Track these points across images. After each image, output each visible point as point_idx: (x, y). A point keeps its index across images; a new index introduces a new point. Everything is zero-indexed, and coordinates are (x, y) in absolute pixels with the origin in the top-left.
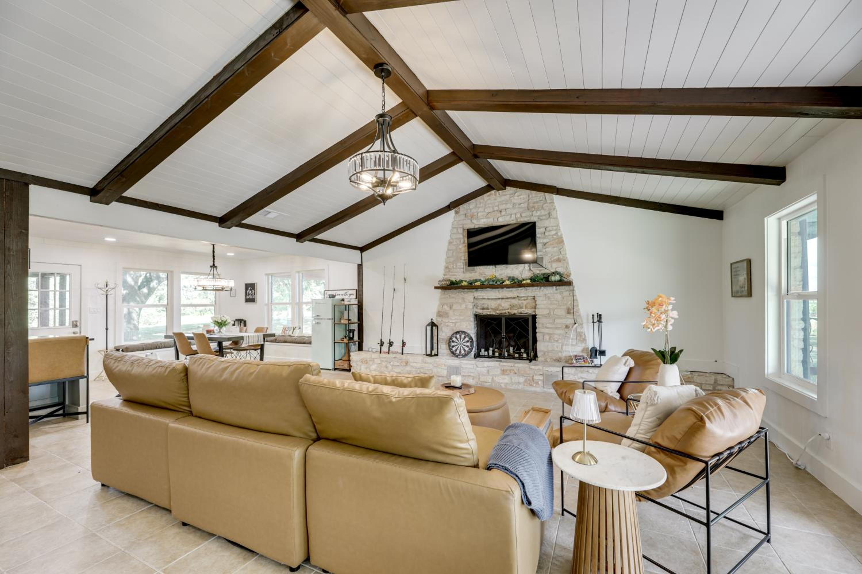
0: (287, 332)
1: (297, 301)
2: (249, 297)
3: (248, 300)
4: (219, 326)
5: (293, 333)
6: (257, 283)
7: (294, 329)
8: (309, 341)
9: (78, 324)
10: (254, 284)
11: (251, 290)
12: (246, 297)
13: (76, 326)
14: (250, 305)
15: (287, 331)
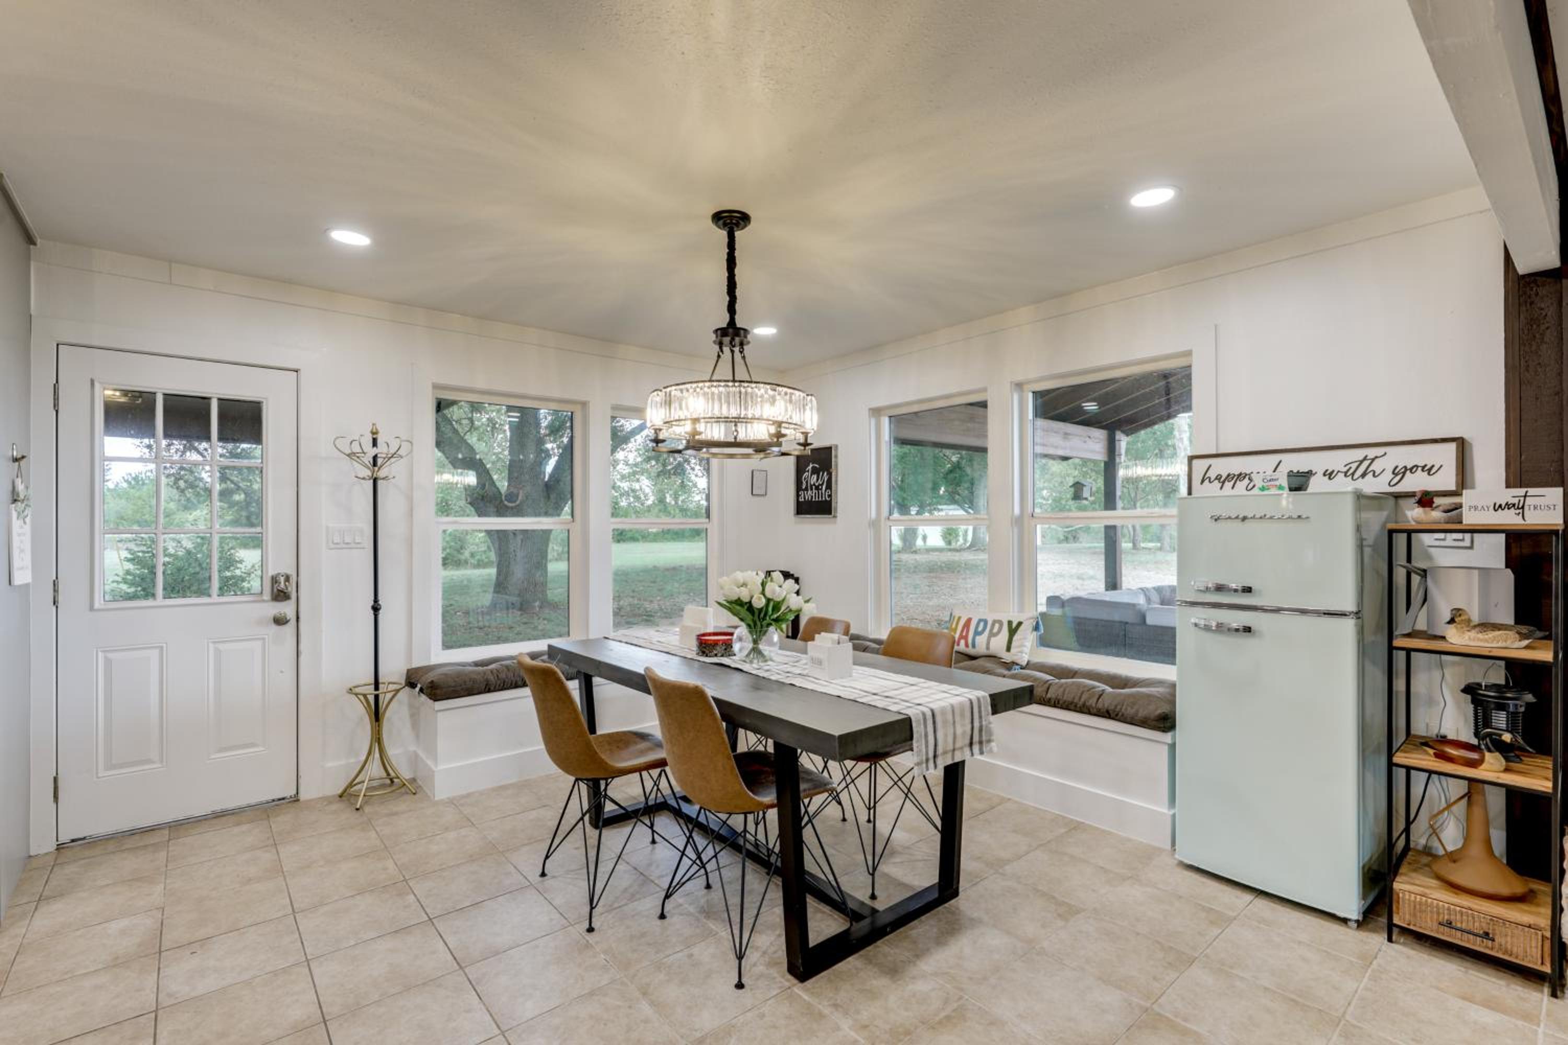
0: (981, 640)
1: (1017, 511)
2: (810, 495)
3: (804, 508)
4: (751, 627)
5: (1008, 649)
6: (836, 446)
7: (1013, 631)
8: (1163, 709)
9: (292, 589)
10: (829, 449)
11: (815, 471)
12: (798, 496)
13: (280, 595)
14: (814, 525)
15: (977, 633)
